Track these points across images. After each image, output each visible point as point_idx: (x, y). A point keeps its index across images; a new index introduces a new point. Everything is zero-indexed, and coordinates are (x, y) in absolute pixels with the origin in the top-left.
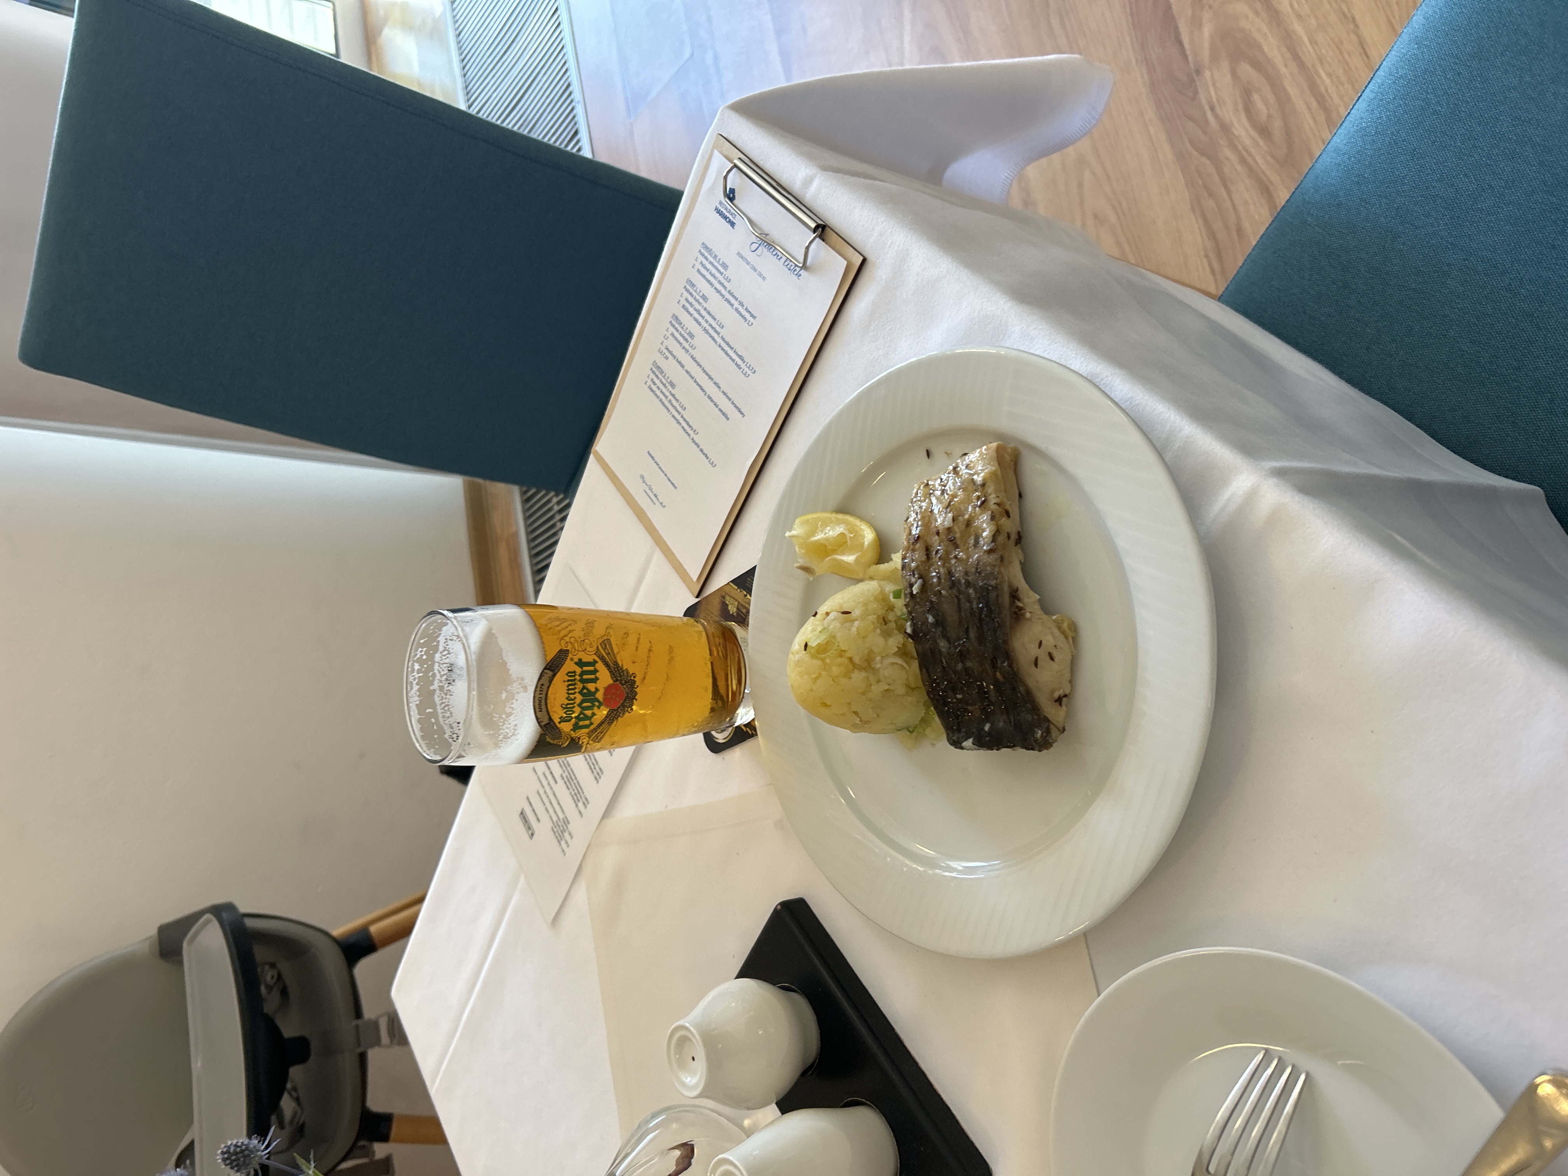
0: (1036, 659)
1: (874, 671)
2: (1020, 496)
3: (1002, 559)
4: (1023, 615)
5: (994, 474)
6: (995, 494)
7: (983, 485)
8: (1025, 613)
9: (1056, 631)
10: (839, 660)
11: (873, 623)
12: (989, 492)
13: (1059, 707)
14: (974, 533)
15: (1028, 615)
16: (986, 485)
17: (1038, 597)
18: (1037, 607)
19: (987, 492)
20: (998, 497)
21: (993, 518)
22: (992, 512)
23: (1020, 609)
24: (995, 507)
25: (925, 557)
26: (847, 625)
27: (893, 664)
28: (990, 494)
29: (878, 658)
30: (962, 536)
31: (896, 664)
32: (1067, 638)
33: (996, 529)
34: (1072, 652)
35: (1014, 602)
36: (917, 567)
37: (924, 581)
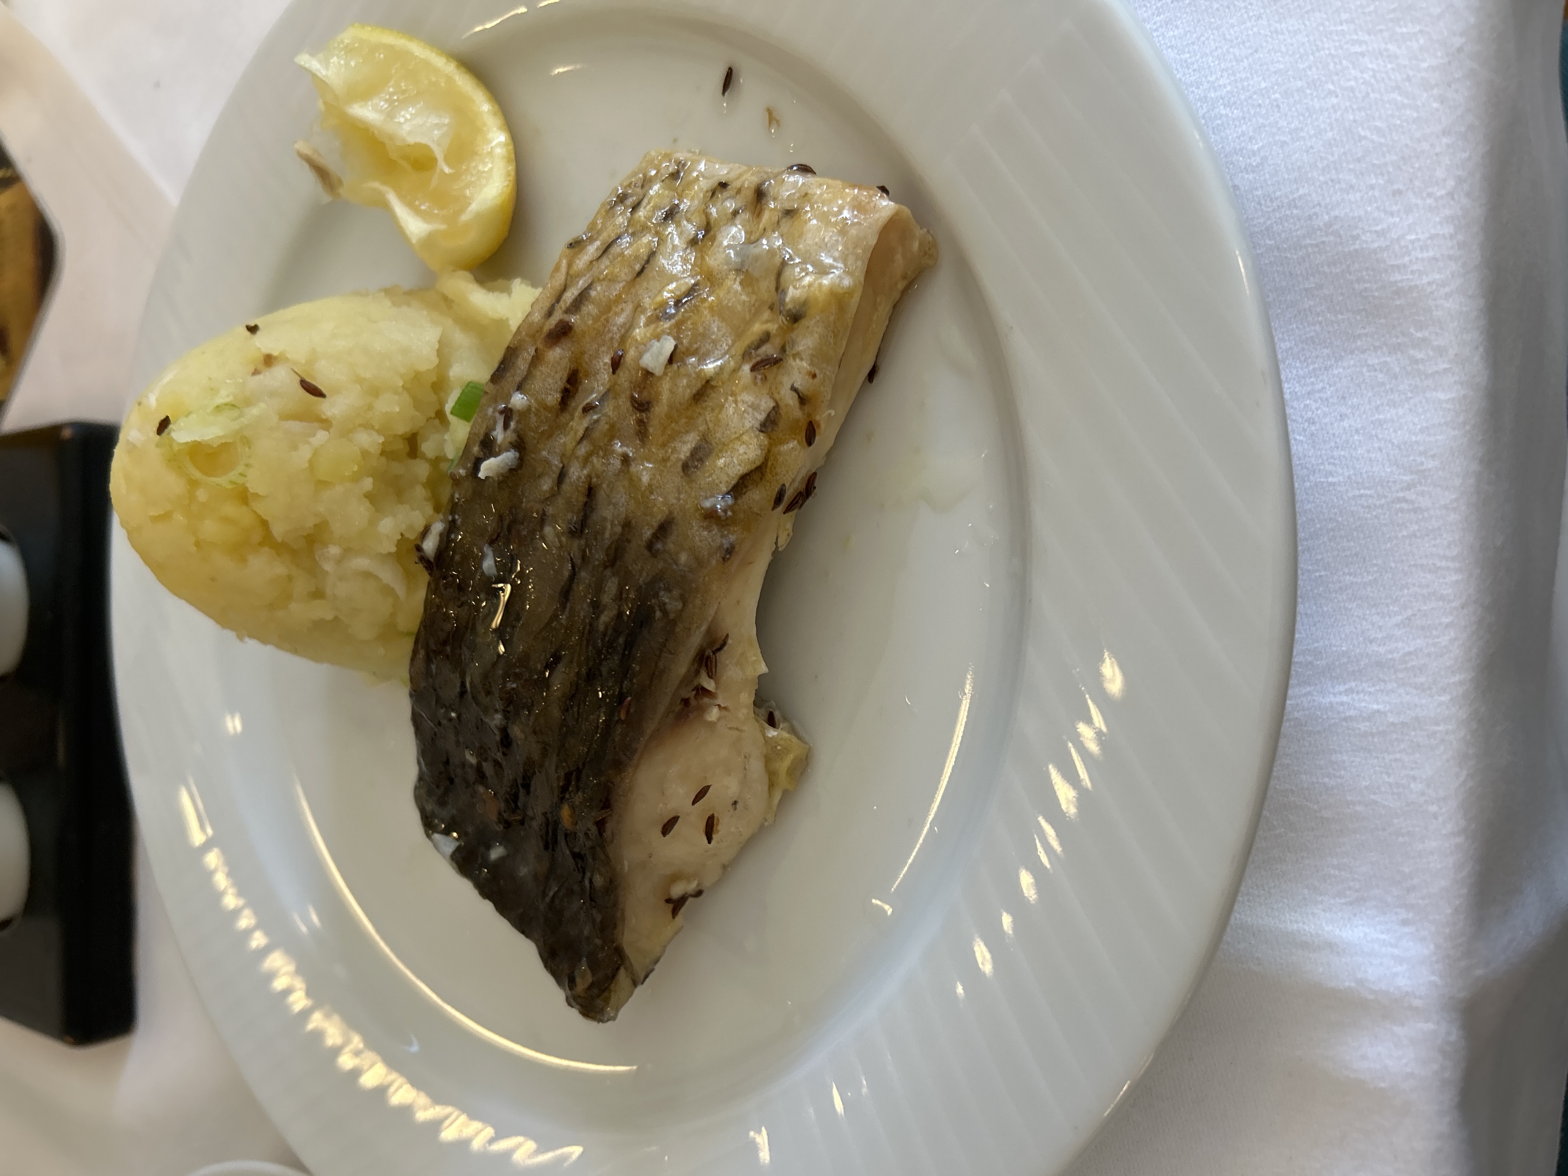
0: (673, 821)
1: (314, 571)
2: (872, 375)
3: (729, 552)
4: (702, 710)
5: (838, 298)
6: (812, 364)
7: (795, 318)
8: (709, 706)
9: (756, 766)
10: (231, 509)
11: (365, 454)
12: (800, 348)
13: (670, 915)
14: (702, 428)
15: (713, 714)
16: (804, 322)
17: (763, 668)
18: (747, 698)
19: (793, 343)
20: (814, 376)
21: (769, 425)
22: (776, 408)
23: (702, 691)
24: (790, 400)
25: (558, 396)
26: (296, 426)
27: (367, 575)
28: (796, 355)
29: (334, 550)
30: (669, 417)
31: (376, 578)
32: (772, 785)
33: (758, 463)
34: (766, 820)
35: (697, 673)
36: (525, 413)
37: (521, 459)
